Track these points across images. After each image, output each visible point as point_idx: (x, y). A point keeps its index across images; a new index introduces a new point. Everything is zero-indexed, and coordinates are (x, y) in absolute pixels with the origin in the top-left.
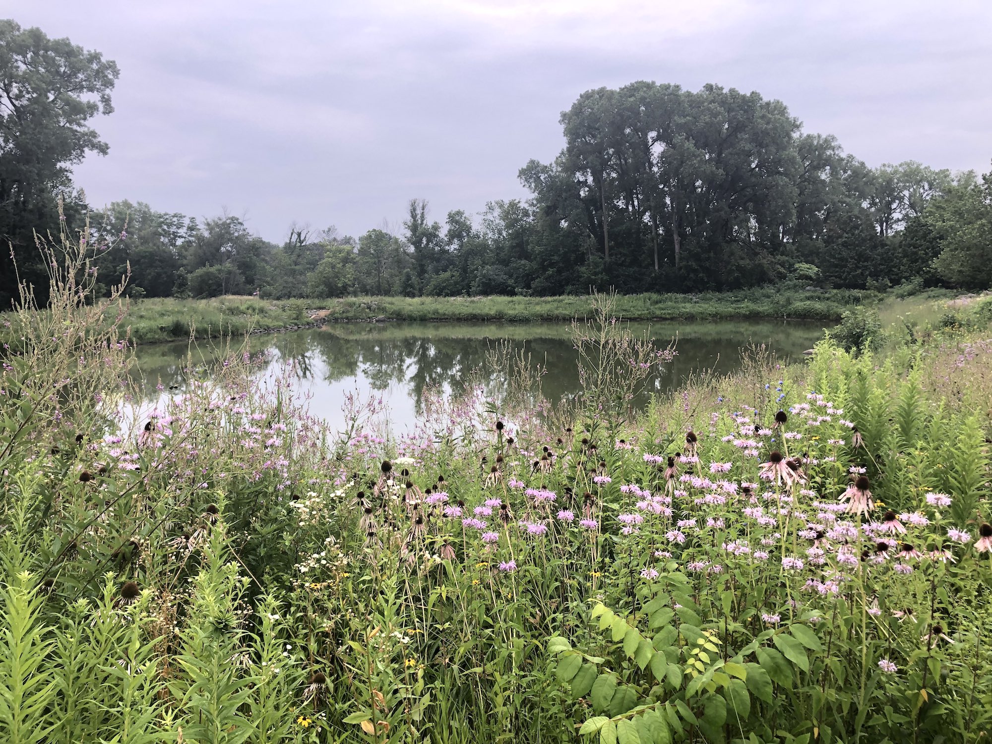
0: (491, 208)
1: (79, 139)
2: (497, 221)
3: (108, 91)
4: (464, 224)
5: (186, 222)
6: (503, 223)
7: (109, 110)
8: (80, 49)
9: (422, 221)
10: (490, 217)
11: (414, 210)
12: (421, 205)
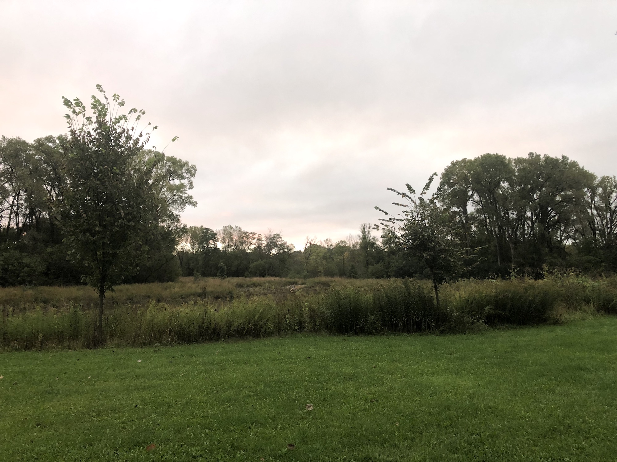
1: (183, 200)
3: (192, 179)
5: (257, 236)
7: (191, 187)
8: (180, 160)
9: (368, 235)
11: (364, 229)
12: (368, 226)
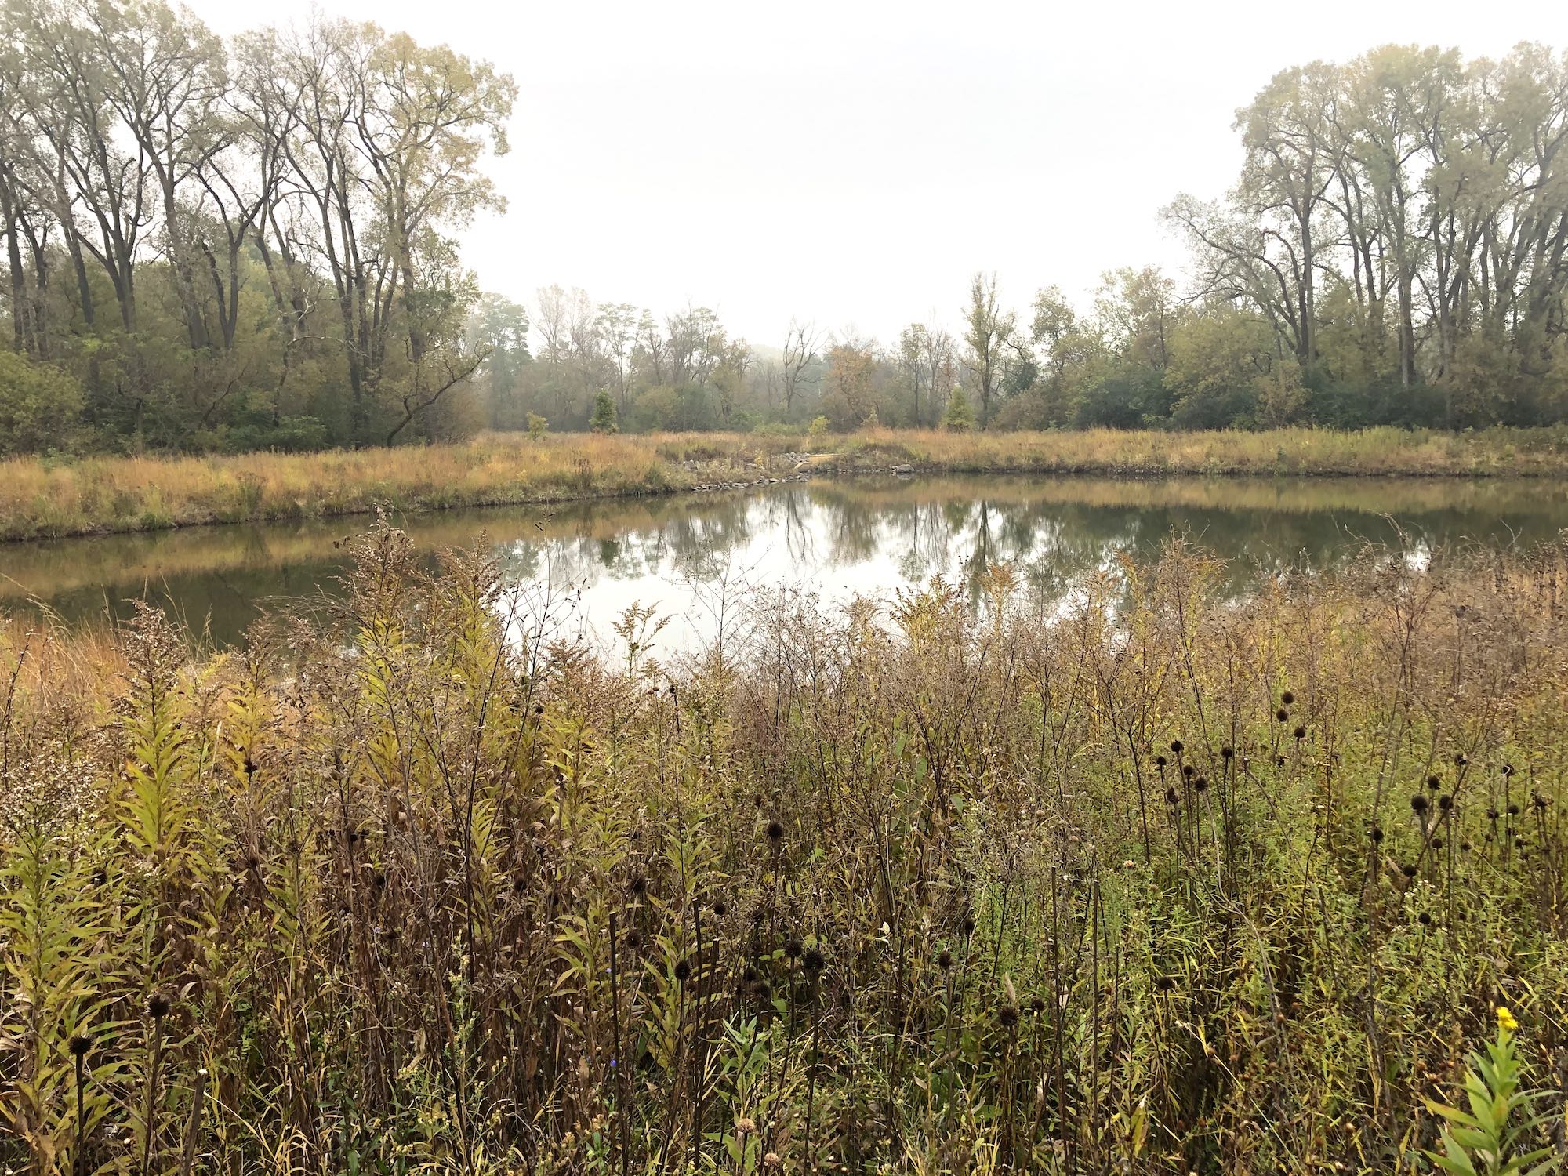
0: (1110, 282)
1: (467, 193)
2: (1120, 304)
3: (503, 122)
4: (1060, 309)
5: (638, 316)
6: (1129, 306)
7: (503, 148)
8: (465, 61)
9: (991, 307)
10: (1106, 296)
11: (979, 288)
12: (990, 282)
